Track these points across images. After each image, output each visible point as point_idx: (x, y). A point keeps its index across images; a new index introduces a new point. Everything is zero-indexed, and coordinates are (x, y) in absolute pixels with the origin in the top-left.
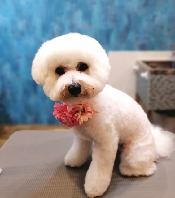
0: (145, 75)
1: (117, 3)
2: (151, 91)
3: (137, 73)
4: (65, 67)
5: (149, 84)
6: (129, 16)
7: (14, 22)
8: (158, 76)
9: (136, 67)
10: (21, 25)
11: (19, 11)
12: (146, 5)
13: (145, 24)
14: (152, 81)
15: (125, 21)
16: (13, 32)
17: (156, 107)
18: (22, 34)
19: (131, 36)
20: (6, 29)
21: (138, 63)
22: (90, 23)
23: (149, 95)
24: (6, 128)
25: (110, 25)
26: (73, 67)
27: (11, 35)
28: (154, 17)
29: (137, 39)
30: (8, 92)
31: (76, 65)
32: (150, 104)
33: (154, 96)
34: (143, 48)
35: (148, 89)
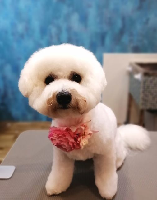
0: (138, 76)
1: (112, 6)
2: (144, 92)
3: (131, 74)
4: (55, 75)
5: (142, 85)
6: (123, 19)
7: (13, 25)
8: (151, 78)
9: (130, 69)
10: (21, 28)
11: (18, 14)
12: (140, 8)
13: (139, 27)
14: (145, 82)
15: (119, 24)
16: (13, 34)
17: (149, 106)
18: (22, 36)
19: (125, 39)
20: (6, 32)
21: (131, 65)
22: (86, 26)
23: (142, 95)
24: (9, 125)
25: (105, 28)
26: (64, 76)
27: (11, 38)
28: (148, 20)
29: (131, 41)
30: (10, 92)
31: (68, 74)
32: (143, 104)
33: (146, 96)
34: (136, 50)
35: (141, 90)
